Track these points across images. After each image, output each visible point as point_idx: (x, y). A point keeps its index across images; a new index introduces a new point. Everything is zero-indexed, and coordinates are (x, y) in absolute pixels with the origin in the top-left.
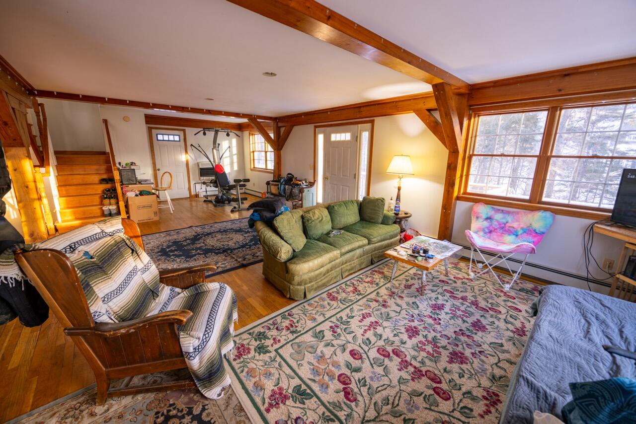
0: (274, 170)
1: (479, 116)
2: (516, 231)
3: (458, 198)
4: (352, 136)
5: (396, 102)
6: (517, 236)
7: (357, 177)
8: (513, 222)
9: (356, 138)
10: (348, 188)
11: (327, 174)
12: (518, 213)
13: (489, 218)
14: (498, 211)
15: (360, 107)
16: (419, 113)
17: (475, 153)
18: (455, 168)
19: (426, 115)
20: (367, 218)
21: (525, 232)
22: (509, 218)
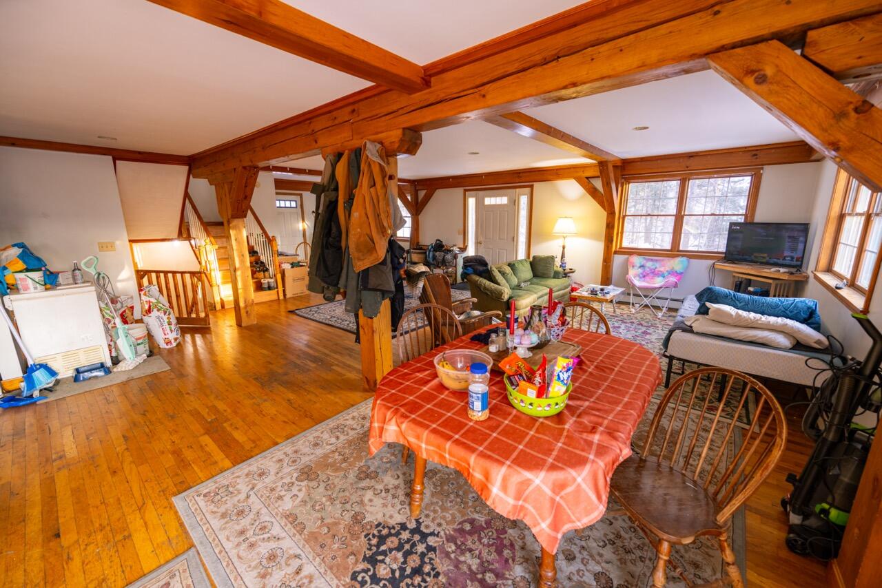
0: (411, 238)
1: (629, 183)
2: (663, 274)
3: (616, 252)
4: (509, 200)
5: (557, 170)
6: (664, 277)
7: (515, 240)
8: (660, 267)
9: (514, 203)
10: (505, 251)
11: (481, 239)
12: (663, 260)
13: (642, 266)
14: (648, 260)
15: (520, 173)
16: (579, 180)
17: (628, 213)
18: (613, 227)
19: (586, 183)
20: (539, 274)
21: (669, 274)
22: (657, 265)
